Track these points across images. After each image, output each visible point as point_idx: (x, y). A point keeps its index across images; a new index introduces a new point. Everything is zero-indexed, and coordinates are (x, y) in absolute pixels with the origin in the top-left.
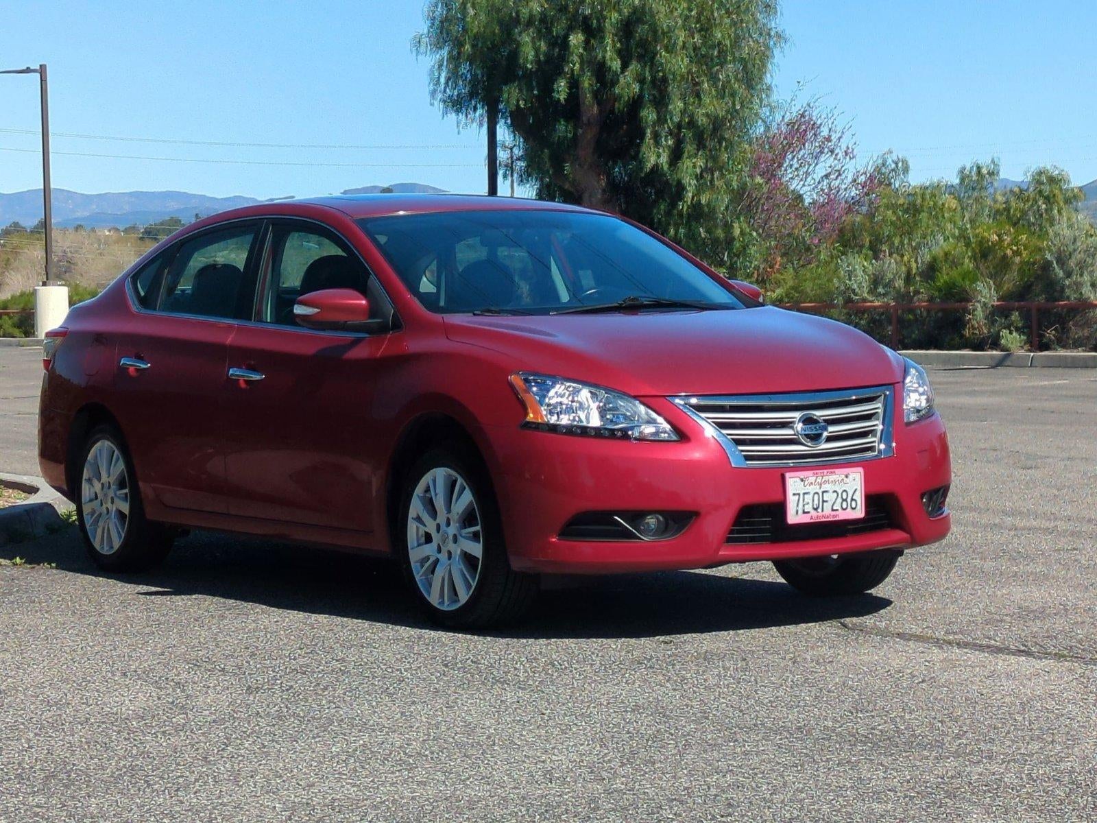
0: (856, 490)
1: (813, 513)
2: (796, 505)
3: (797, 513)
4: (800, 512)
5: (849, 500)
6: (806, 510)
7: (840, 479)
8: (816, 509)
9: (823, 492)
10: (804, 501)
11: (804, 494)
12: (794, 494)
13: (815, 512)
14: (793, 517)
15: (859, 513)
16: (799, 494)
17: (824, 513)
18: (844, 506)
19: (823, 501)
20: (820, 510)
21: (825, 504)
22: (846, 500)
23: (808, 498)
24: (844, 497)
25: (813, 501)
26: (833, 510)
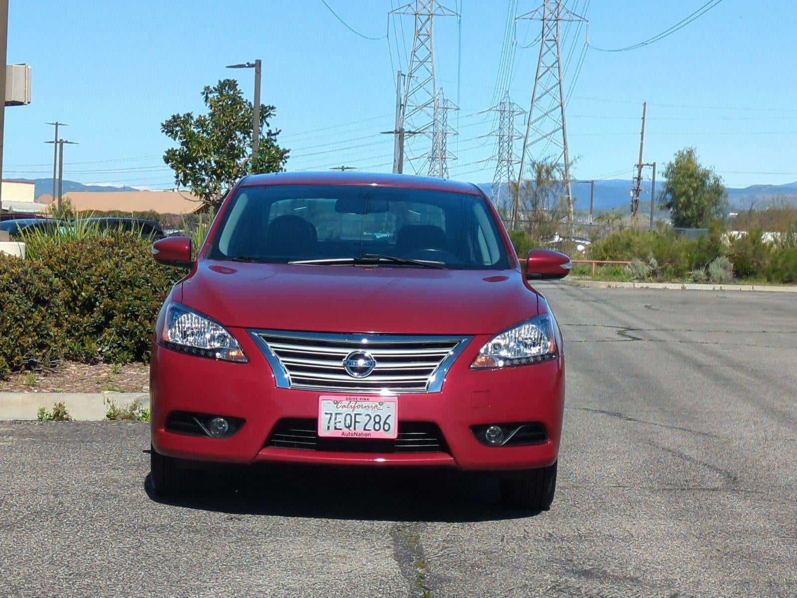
0: (389, 416)
1: (346, 430)
2: (328, 422)
3: (328, 428)
4: (332, 428)
5: (382, 423)
6: (337, 427)
7: (374, 405)
8: (349, 427)
9: (356, 415)
10: (335, 419)
11: (336, 414)
12: (326, 414)
13: (348, 429)
14: (323, 431)
15: (393, 434)
16: (331, 414)
17: (356, 431)
18: (377, 428)
19: (355, 422)
20: (352, 428)
21: (357, 424)
22: (379, 423)
23: (339, 418)
24: (377, 420)
25: (345, 420)
26: (365, 429)
